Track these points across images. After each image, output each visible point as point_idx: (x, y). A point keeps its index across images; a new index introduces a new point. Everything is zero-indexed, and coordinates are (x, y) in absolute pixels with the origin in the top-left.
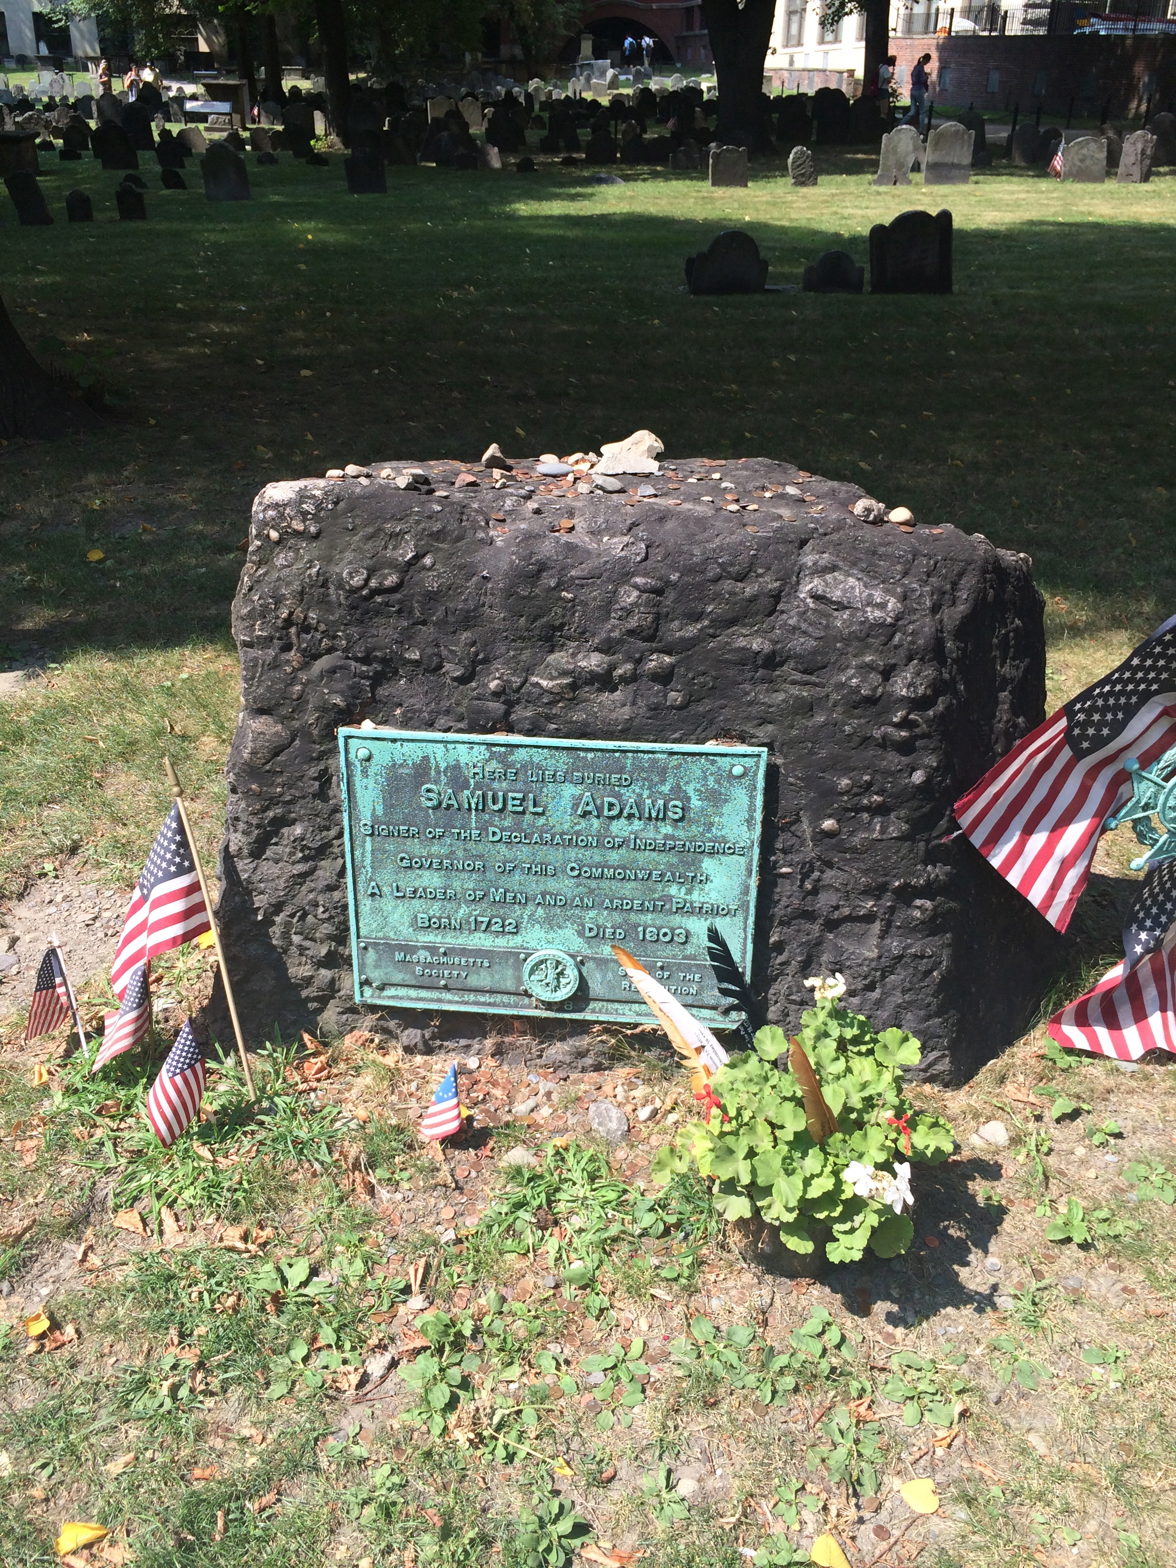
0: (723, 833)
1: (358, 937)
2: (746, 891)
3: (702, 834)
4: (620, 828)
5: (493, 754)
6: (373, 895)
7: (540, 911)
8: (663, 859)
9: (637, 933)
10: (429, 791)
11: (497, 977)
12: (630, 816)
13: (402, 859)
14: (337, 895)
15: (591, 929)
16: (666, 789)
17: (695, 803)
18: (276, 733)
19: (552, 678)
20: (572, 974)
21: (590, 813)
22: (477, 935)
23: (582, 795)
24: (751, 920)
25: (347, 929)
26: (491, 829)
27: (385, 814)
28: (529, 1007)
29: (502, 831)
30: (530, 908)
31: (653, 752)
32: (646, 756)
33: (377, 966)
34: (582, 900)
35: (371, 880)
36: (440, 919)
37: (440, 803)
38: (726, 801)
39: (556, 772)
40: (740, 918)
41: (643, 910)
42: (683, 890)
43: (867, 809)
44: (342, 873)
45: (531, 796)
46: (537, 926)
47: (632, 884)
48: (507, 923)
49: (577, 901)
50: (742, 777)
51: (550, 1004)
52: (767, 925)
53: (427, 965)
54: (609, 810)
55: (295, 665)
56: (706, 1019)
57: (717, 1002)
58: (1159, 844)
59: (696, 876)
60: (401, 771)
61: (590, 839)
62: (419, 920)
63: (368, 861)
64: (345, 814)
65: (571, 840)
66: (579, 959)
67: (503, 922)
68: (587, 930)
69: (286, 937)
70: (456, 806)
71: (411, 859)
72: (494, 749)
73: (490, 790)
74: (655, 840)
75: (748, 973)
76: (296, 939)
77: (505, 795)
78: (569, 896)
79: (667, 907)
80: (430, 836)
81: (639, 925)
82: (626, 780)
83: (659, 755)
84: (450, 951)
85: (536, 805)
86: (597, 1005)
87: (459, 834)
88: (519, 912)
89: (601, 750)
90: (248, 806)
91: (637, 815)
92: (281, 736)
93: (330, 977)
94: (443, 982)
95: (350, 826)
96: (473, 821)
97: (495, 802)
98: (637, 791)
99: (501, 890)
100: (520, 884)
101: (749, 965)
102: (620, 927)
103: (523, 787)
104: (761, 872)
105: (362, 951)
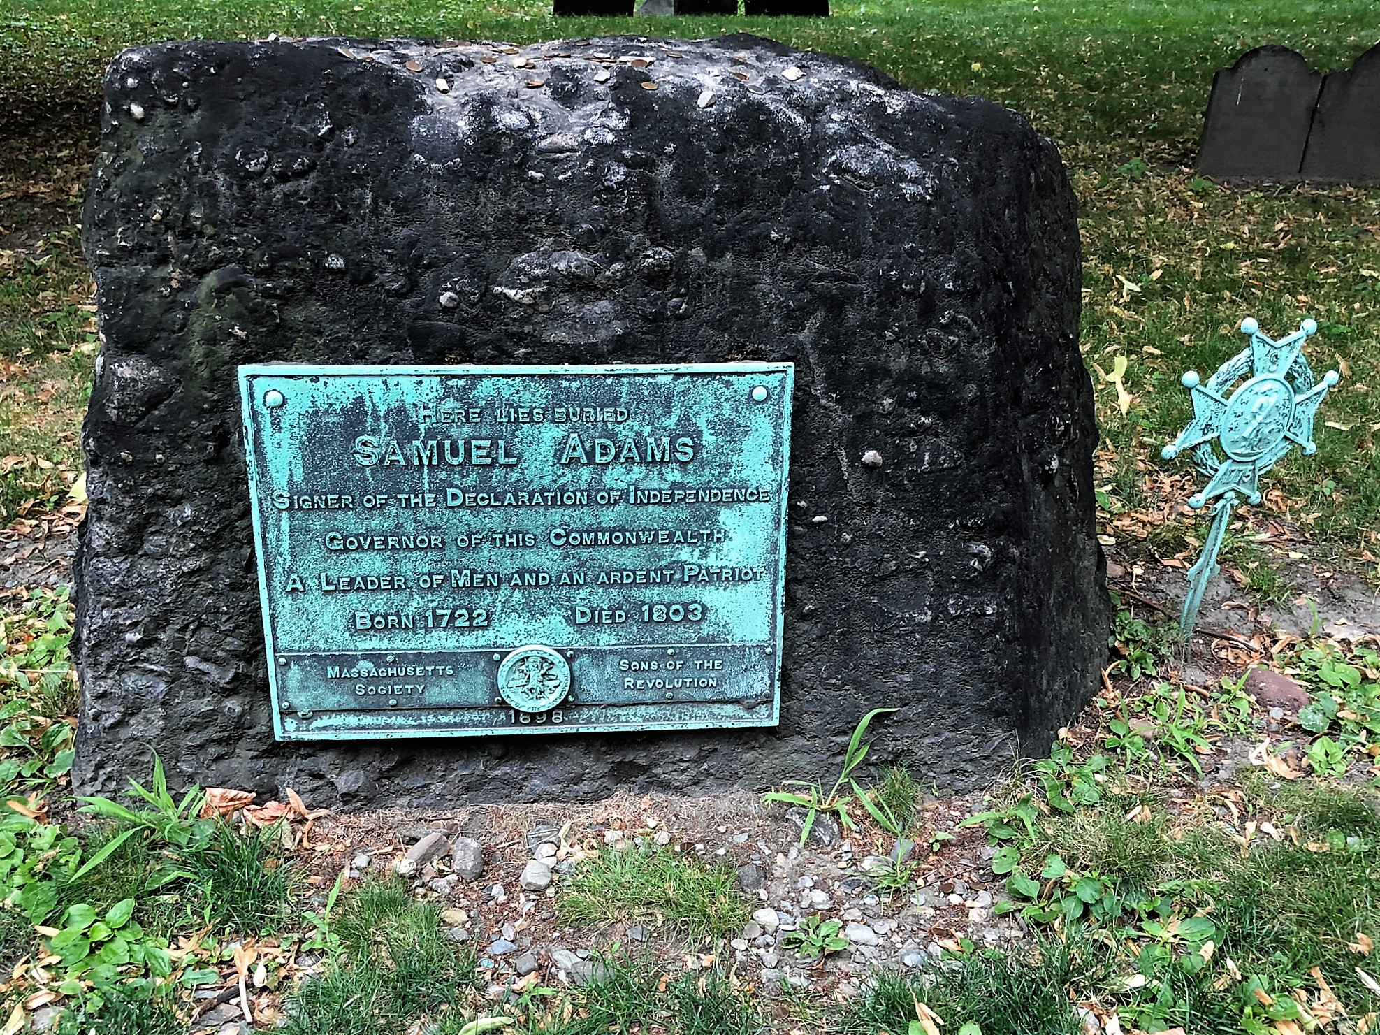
0: (744, 474)
1: (276, 649)
2: (774, 548)
3: (719, 479)
4: (615, 477)
5: (448, 389)
6: (293, 590)
7: (517, 594)
8: (671, 514)
9: (642, 614)
10: (364, 444)
11: (463, 687)
12: (630, 461)
13: (332, 539)
14: (244, 597)
15: (583, 614)
16: (671, 422)
17: (708, 438)
18: (151, 379)
19: (523, 286)
20: (561, 671)
21: (578, 460)
22: (435, 634)
24: (781, 583)
25: (261, 640)
26: (450, 491)
27: (307, 480)
28: (507, 723)
29: (465, 491)
30: (504, 592)
31: (653, 375)
32: (645, 382)
33: (303, 688)
34: (571, 576)
35: (291, 571)
36: (385, 616)
37: (382, 460)
38: (746, 434)
39: (532, 408)
40: (765, 584)
41: (649, 583)
42: (697, 553)
43: (912, 433)
44: (251, 565)
45: (501, 443)
46: (514, 615)
47: (635, 550)
48: (475, 615)
49: (565, 578)
50: (764, 402)
51: (533, 716)
52: (799, 591)
53: (371, 680)
54: (602, 455)
55: (174, 284)
56: (730, 717)
57: (742, 694)
58: (1219, 474)
59: (712, 533)
60: (326, 419)
61: (579, 494)
62: (358, 621)
63: (285, 545)
64: (252, 484)
65: (554, 498)
66: (568, 654)
67: (470, 614)
68: (578, 614)
69: (176, 660)
70: (403, 463)
71: (344, 538)
72: (450, 383)
73: (448, 438)
74: (660, 491)
75: (779, 653)
76: (190, 661)
77: (468, 444)
78: (554, 572)
79: (677, 576)
80: (369, 506)
81: (644, 603)
82: (622, 413)
83: (662, 379)
84: (401, 659)
85: (508, 454)
86: (595, 712)
87: (408, 500)
88: (490, 599)
89: (589, 376)
90: (116, 482)
91: (638, 459)
92: (158, 382)
93: (238, 709)
94: (392, 702)
95: (260, 500)
96: (426, 481)
97: (454, 453)
98: (636, 428)
99: (467, 572)
100: (491, 561)
101: (780, 643)
102: (619, 608)
103: (490, 432)
104: (791, 523)
105: (283, 668)
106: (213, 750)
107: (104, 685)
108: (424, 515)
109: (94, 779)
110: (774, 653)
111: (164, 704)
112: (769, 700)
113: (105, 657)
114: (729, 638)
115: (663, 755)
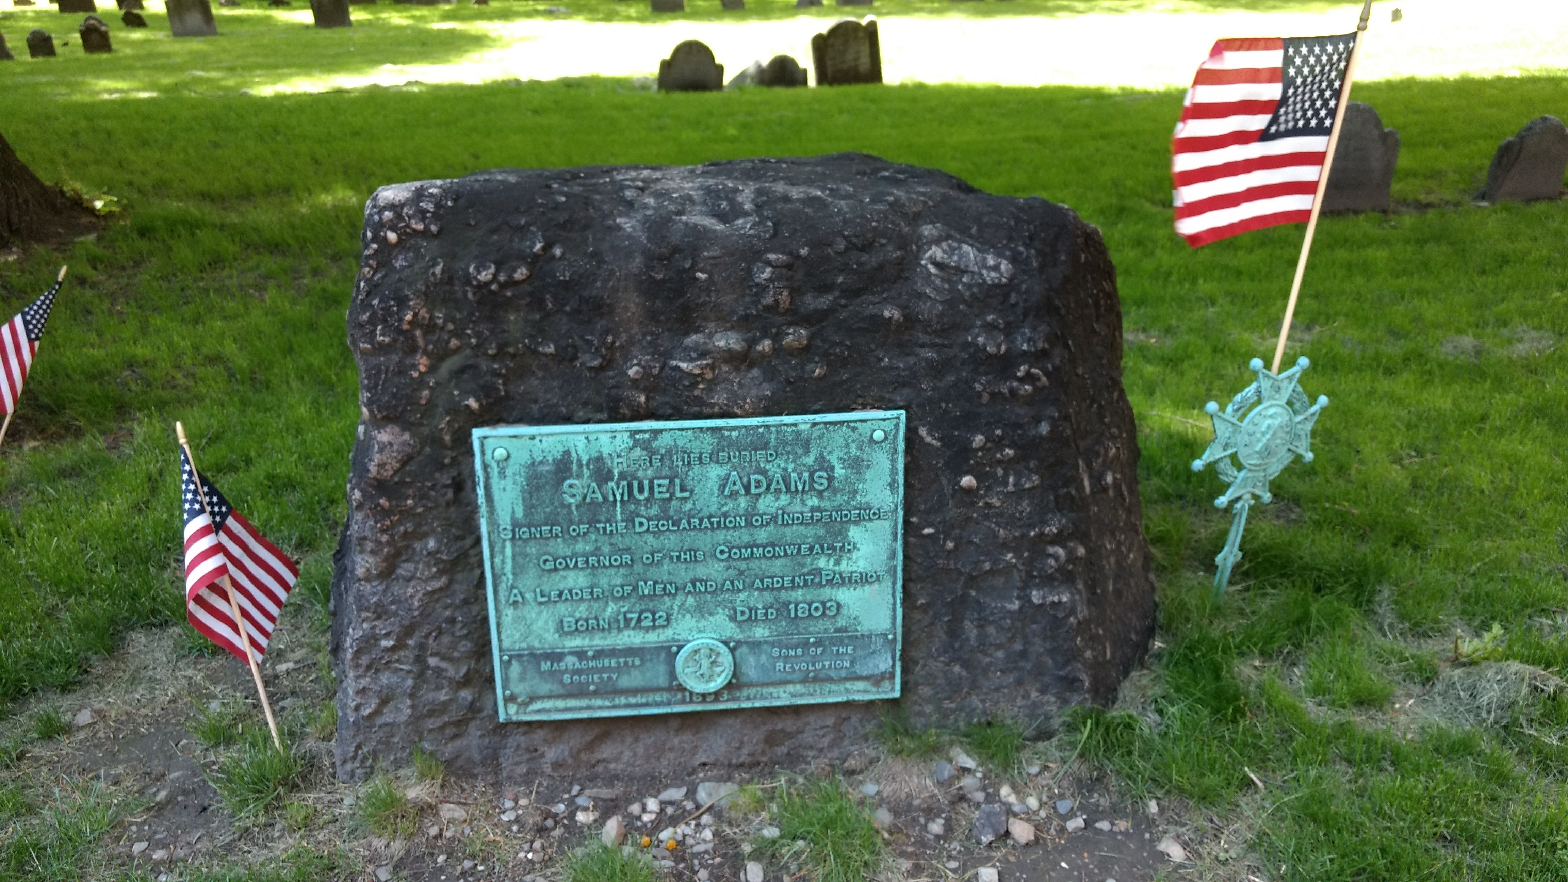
0: (867, 499)
1: (501, 649)
2: (893, 555)
3: (848, 503)
4: (767, 504)
5: (636, 441)
6: (515, 603)
7: (691, 600)
8: (810, 532)
9: (789, 611)
10: (571, 486)
11: (648, 675)
12: (778, 491)
13: (545, 561)
14: (475, 609)
15: (743, 613)
16: (810, 460)
17: (839, 471)
18: (404, 444)
19: (692, 360)
20: (726, 659)
21: (737, 492)
22: (626, 633)
23: (728, 476)
24: (899, 583)
25: (489, 642)
26: (637, 520)
27: (526, 515)
28: (683, 702)
29: (649, 519)
30: (680, 598)
31: (795, 425)
32: (789, 430)
33: (522, 678)
34: (732, 583)
35: (513, 587)
36: (587, 620)
37: (585, 498)
38: (868, 467)
39: (701, 454)
40: (887, 584)
41: (794, 587)
42: (832, 562)
43: (1000, 462)
44: (481, 582)
46: (688, 616)
47: (782, 561)
48: (657, 616)
49: (728, 585)
50: (883, 441)
51: (704, 696)
53: (574, 672)
54: (756, 487)
55: (422, 369)
56: (860, 692)
57: (870, 672)
58: (1238, 481)
59: (844, 546)
60: (540, 468)
61: (738, 519)
62: (566, 625)
63: (509, 567)
64: (482, 520)
65: (719, 523)
66: (732, 644)
67: (654, 616)
68: (739, 614)
69: (420, 659)
70: (601, 499)
71: (555, 561)
72: (637, 436)
73: (636, 479)
74: (802, 513)
75: (899, 638)
76: (433, 661)
77: (651, 483)
79: (817, 580)
80: (574, 534)
81: (790, 603)
82: (771, 455)
83: (802, 427)
84: (600, 654)
85: (683, 490)
86: (752, 691)
87: (605, 529)
88: (669, 604)
89: (745, 427)
90: (376, 523)
91: (784, 489)
92: (409, 445)
93: (470, 698)
94: (592, 688)
95: (489, 533)
96: (618, 513)
97: (641, 490)
98: (783, 465)
99: (650, 583)
100: (669, 573)
101: (899, 630)
102: (771, 607)
103: (669, 473)
104: (905, 535)
105: (506, 665)
106: (450, 731)
107: (364, 682)
108: (617, 540)
109: (354, 758)
110: (895, 639)
111: (412, 696)
112: (892, 676)
113: (364, 660)
114: (859, 628)
115: (808, 724)
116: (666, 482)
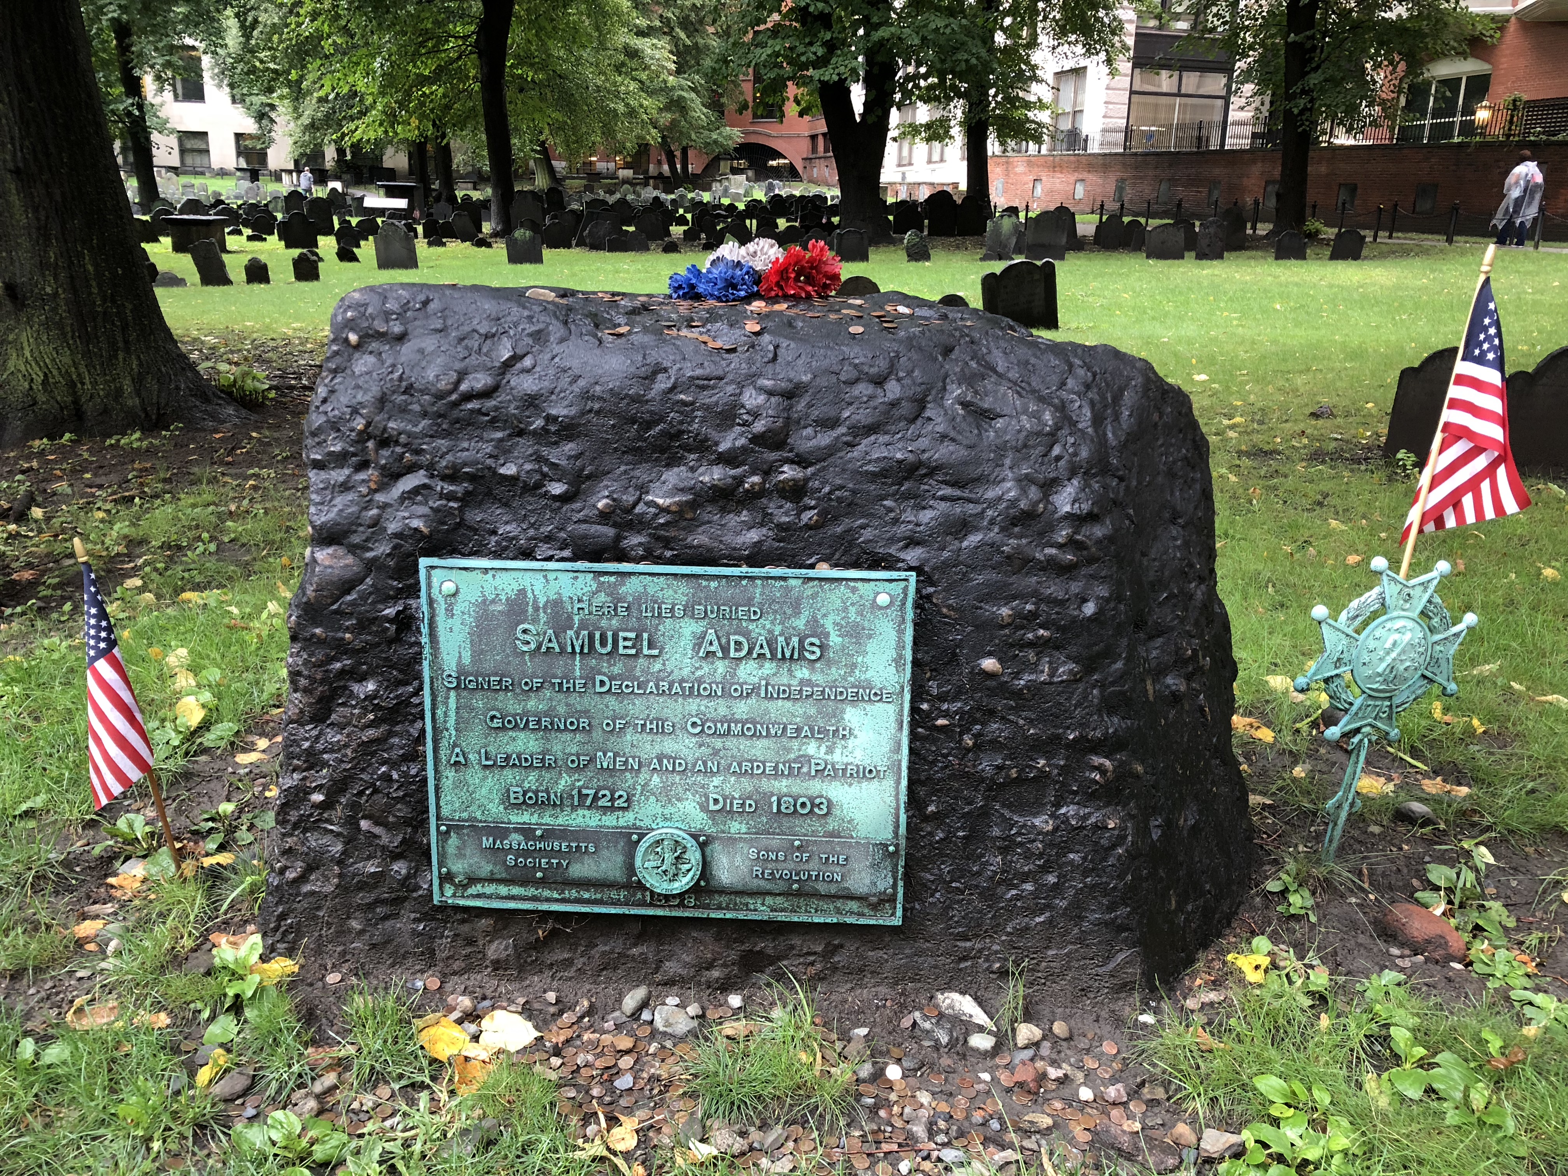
0: (868, 675)
1: (438, 818)
2: (898, 749)
3: (844, 678)
4: (748, 672)
5: (601, 584)
6: (457, 763)
7: (656, 779)
8: (800, 709)
9: (771, 804)
10: (525, 631)
11: (603, 865)
12: (762, 657)
13: (493, 718)
14: (414, 767)
15: (716, 801)
16: (800, 623)
17: (835, 639)
18: (346, 566)
19: (670, 495)
20: (694, 856)
21: (714, 654)
22: (581, 812)
23: (704, 634)
24: (904, 783)
25: (426, 809)
26: (599, 678)
27: (473, 662)
28: (642, 904)
29: (611, 679)
30: (644, 775)
31: (784, 579)
32: (778, 584)
33: (461, 856)
34: (705, 763)
35: (455, 745)
36: (536, 793)
37: (539, 647)
38: (870, 637)
39: (674, 605)
40: (888, 783)
41: (777, 774)
42: (823, 749)
43: (1031, 644)
44: (421, 739)
45: (645, 635)
46: (653, 799)
47: (764, 742)
48: (616, 795)
49: (700, 766)
50: (887, 607)
51: (667, 897)
52: (922, 792)
53: (519, 853)
54: (736, 650)
55: (372, 485)
56: (854, 913)
57: (866, 890)
58: (1354, 708)
59: (837, 730)
60: (492, 607)
61: (714, 686)
62: (512, 796)
63: (451, 722)
64: (426, 664)
65: (691, 689)
66: (702, 839)
67: (612, 795)
68: (711, 801)
69: (352, 822)
70: (557, 650)
71: (503, 718)
72: (602, 579)
73: (598, 629)
74: (789, 686)
75: (902, 852)
76: (364, 824)
77: (615, 635)
78: (690, 759)
79: (805, 770)
80: (526, 688)
81: (772, 795)
82: (755, 613)
83: (792, 583)
84: (549, 834)
85: (651, 646)
86: (724, 899)
87: (560, 684)
88: (631, 782)
89: (726, 577)
90: (311, 656)
91: (769, 656)
92: (351, 570)
93: (404, 872)
94: (539, 875)
95: (432, 679)
96: (577, 668)
97: (603, 644)
98: (768, 626)
99: (610, 754)
100: (632, 746)
101: (903, 842)
102: (750, 798)
103: (636, 625)
104: (913, 724)
105: (444, 836)
106: (380, 910)
107: (290, 841)
110: (897, 852)
111: (340, 862)
112: (892, 899)
113: (293, 816)
114: (854, 834)
115: (792, 947)
116: (632, 635)
